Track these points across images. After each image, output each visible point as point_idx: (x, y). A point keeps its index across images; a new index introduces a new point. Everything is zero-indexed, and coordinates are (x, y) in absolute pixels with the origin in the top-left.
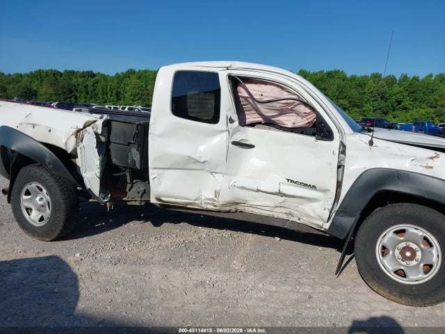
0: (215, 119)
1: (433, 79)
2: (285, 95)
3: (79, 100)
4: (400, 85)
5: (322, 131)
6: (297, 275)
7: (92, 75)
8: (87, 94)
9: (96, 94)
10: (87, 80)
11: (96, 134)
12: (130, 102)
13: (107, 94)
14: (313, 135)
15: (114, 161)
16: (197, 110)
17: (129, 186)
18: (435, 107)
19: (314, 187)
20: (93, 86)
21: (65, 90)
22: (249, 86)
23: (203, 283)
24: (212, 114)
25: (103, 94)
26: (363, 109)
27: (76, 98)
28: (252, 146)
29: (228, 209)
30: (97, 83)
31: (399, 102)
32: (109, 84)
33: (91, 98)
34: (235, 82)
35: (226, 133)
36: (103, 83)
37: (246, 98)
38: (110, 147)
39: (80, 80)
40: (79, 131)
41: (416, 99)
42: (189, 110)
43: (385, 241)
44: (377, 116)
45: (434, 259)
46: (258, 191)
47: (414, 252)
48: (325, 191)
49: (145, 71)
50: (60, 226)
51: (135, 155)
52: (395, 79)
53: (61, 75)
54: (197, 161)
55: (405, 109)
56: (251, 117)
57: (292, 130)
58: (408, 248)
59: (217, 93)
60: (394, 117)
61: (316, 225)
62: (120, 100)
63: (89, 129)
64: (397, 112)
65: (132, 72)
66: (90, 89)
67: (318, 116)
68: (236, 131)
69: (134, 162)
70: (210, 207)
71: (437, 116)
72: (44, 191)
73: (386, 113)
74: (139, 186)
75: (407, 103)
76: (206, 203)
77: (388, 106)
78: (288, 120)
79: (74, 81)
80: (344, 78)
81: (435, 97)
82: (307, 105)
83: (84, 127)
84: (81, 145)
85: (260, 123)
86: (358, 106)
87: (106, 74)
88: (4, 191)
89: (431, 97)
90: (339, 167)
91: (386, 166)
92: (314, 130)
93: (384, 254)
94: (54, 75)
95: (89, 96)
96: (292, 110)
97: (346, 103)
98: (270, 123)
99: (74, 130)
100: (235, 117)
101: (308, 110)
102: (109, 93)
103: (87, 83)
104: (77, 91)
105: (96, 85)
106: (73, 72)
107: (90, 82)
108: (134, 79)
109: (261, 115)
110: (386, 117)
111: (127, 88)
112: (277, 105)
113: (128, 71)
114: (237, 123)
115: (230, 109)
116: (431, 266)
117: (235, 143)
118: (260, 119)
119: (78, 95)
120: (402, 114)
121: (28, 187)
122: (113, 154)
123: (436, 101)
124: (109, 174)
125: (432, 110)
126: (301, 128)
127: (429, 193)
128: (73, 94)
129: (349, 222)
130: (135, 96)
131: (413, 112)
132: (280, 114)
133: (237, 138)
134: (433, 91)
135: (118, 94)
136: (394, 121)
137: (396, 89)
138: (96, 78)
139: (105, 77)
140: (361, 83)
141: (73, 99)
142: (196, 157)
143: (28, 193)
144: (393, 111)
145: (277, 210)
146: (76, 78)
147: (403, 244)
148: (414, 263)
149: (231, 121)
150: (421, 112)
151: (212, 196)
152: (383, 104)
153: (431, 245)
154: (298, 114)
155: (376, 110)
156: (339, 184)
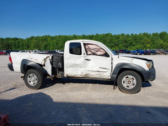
0: (80, 54)
1: (142, 34)
2: (97, 47)
3: (12, 49)
4: (131, 37)
5: (107, 55)
6: (104, 91)
7: (17, 39)
8: (16, 46)
9: (19, 46)
10: (15, 41)
11: (50, 60)
12: (33, 48)
13: (23, 46)
14: (105, 56)
15: (54, 66)
16: (75, 52)
17: (58, 73)
18: (143, 44)
19: (106, 69)
20: (18, 43)
21: (6, 45)
22: (88, 45)
23: (81, 94)
24: (80, 52)
25: (22, 46)
26: (119, 46)
27: (11, 48)
28: (90, 60)
29: (85, 76)
30: (19, 42)
31: (131, 43)
32: (24, 42)
33: (17, 48)
34: (85, 44)
35: (83, 57)
36: (22, 42)
37: (88, 48)
38: (53, 63)
39: (12, 41)
40: (45, 59)
41: (137, 42)
42: (73, 52)
43: (124, 80)
44: (124, 48)
45: (135, 82)
46: (93, 71)
47: (130, 82)
48: (109, 69)
49: (38, 37)
50: (40, 85)
51: (60, 64)
52: (129, 35)
53: (4, 40)
54: (77, 65)
55: (134, 45)
56: (89, 53)
57: (100, 55)
58: (129, 81)
59: (80, 47)
60: (130, 49)
61: (107, 78)
62: (29, 48)
63: (48, 58)
64: (131, 47)
65: (33, 37)
66: (17, 44)
67: (106, 52)
68: (86, 56)
69: (60, 66)
70: (80, 76)
71: (144, 47)
72: (35, 76)
73: (127, 47)
74: (61, 73)
75: (134, 43)
76: (79, 75)
77: (128, 45)
78: (99, 53)
79: (9, 42)
80: (112, 36)
81: (143, 41)
82: (103, 49)
83: (46, 58)
84: (46, 63)
85: (91, 54)
86: (117, 45)
87: (23, 39)
88: (22, 77)
89: (142, 41)
90: (112, 63)
91: (122, 62)
92: (105, 55)
93: (124, 83)
94: (1, 40)
95: (16, 47)
96: (99, 51)
97: (113, 44)
98: (94, 54)
99: (44, 59)
100: (85, 53)
101: (103, 51)
102: (25, 46)
103: (15, 42)
104: (11, 45)
105: (19, 43)
106: (9, 38)
107: (17, 42)
108: (34, 40)
109: (92, 52)
110: (127, 49)
111: (32, 43)
112: (96, 50)
113: (31, 37)
114: (86, 54)
115: (84, 51)
116: (134, 84)
117: (86, 59)
118: (91, 53)
119: (12, 47)
120: (133, 47)
121: (30, 75)
122: (54, 64)
123: (144, 42)
124: (53, 70)
125: (142, 45)
126: (102, 55)
127: (132, 67)
128: (10, 47)
129: (115, 76)
130: (35, 46)
131: (136, 46)
132: (97, 52)
133: (86, 58)
134: (142, 39)
135: (28, 46)
136: (130, 50)
137: (130, 39)
138: (19, 40)
139: (22, 40)
140: (118, 37)
141: (10, 49)
142: (76, 64)
143: (30, 77)
144: (130, 46)
145: (98, 75)
146: (10, 40)
147: (128, 80)
148: (131, 84)
149: (85, 54)
150: (139, 46)
151: (81, 73)
152: (126, 44)
153: (134, 79)
154: (101, 51)
155: (124, 46)
156: (112, 67)
